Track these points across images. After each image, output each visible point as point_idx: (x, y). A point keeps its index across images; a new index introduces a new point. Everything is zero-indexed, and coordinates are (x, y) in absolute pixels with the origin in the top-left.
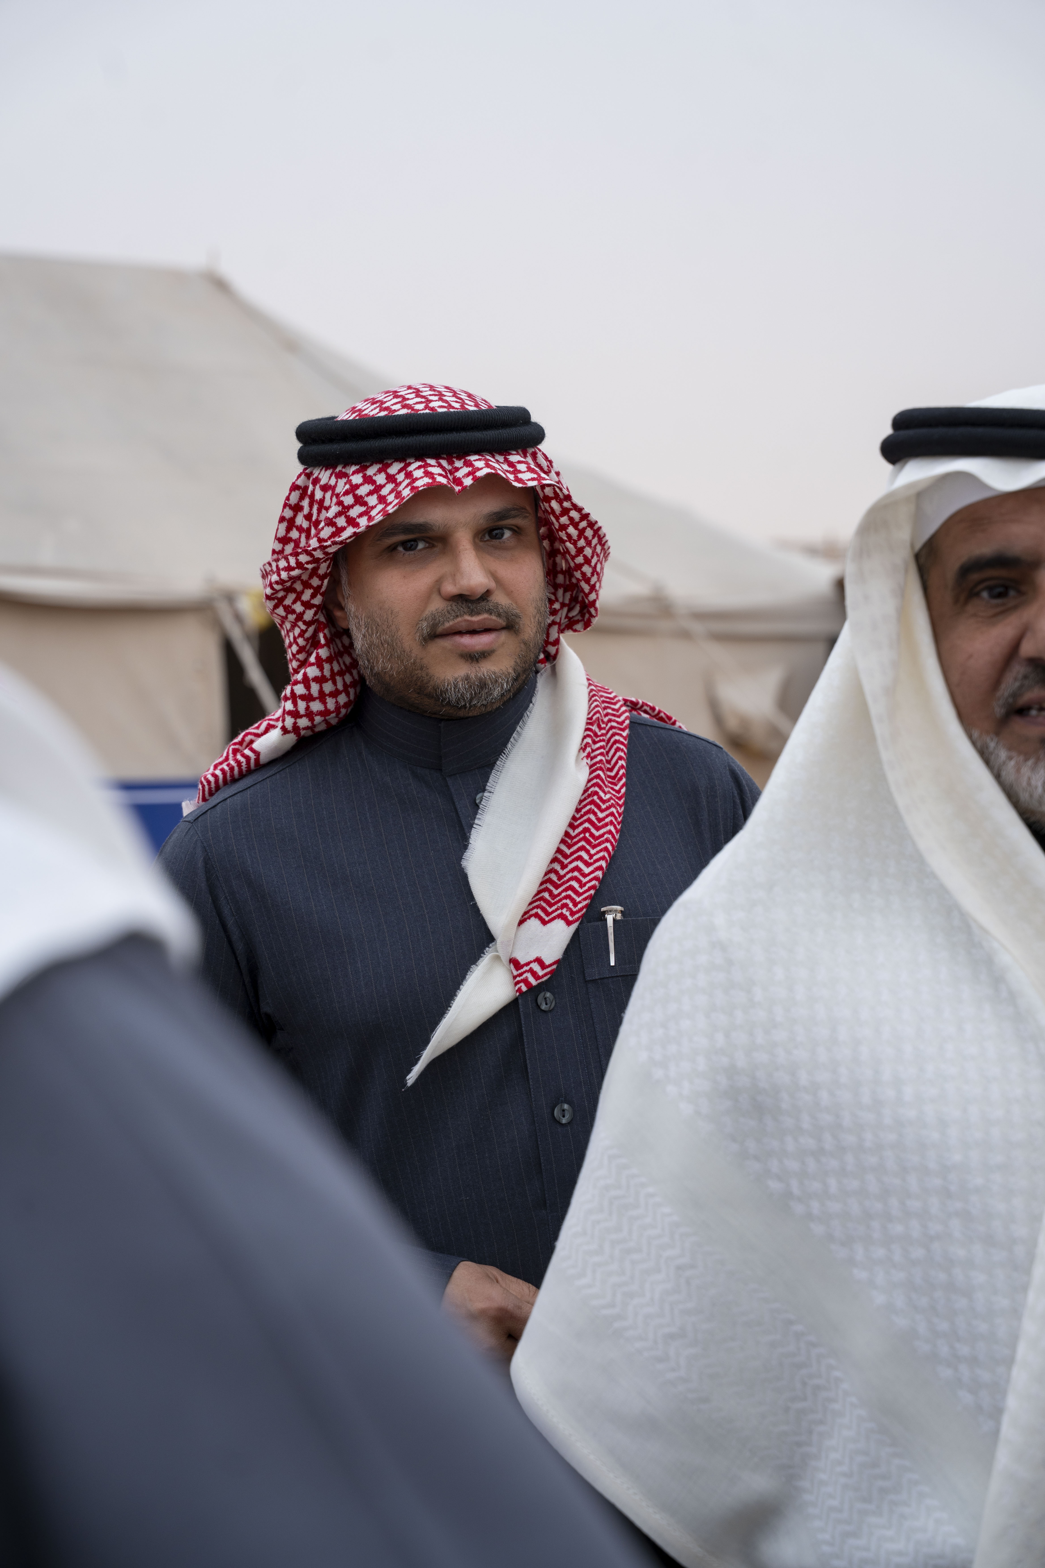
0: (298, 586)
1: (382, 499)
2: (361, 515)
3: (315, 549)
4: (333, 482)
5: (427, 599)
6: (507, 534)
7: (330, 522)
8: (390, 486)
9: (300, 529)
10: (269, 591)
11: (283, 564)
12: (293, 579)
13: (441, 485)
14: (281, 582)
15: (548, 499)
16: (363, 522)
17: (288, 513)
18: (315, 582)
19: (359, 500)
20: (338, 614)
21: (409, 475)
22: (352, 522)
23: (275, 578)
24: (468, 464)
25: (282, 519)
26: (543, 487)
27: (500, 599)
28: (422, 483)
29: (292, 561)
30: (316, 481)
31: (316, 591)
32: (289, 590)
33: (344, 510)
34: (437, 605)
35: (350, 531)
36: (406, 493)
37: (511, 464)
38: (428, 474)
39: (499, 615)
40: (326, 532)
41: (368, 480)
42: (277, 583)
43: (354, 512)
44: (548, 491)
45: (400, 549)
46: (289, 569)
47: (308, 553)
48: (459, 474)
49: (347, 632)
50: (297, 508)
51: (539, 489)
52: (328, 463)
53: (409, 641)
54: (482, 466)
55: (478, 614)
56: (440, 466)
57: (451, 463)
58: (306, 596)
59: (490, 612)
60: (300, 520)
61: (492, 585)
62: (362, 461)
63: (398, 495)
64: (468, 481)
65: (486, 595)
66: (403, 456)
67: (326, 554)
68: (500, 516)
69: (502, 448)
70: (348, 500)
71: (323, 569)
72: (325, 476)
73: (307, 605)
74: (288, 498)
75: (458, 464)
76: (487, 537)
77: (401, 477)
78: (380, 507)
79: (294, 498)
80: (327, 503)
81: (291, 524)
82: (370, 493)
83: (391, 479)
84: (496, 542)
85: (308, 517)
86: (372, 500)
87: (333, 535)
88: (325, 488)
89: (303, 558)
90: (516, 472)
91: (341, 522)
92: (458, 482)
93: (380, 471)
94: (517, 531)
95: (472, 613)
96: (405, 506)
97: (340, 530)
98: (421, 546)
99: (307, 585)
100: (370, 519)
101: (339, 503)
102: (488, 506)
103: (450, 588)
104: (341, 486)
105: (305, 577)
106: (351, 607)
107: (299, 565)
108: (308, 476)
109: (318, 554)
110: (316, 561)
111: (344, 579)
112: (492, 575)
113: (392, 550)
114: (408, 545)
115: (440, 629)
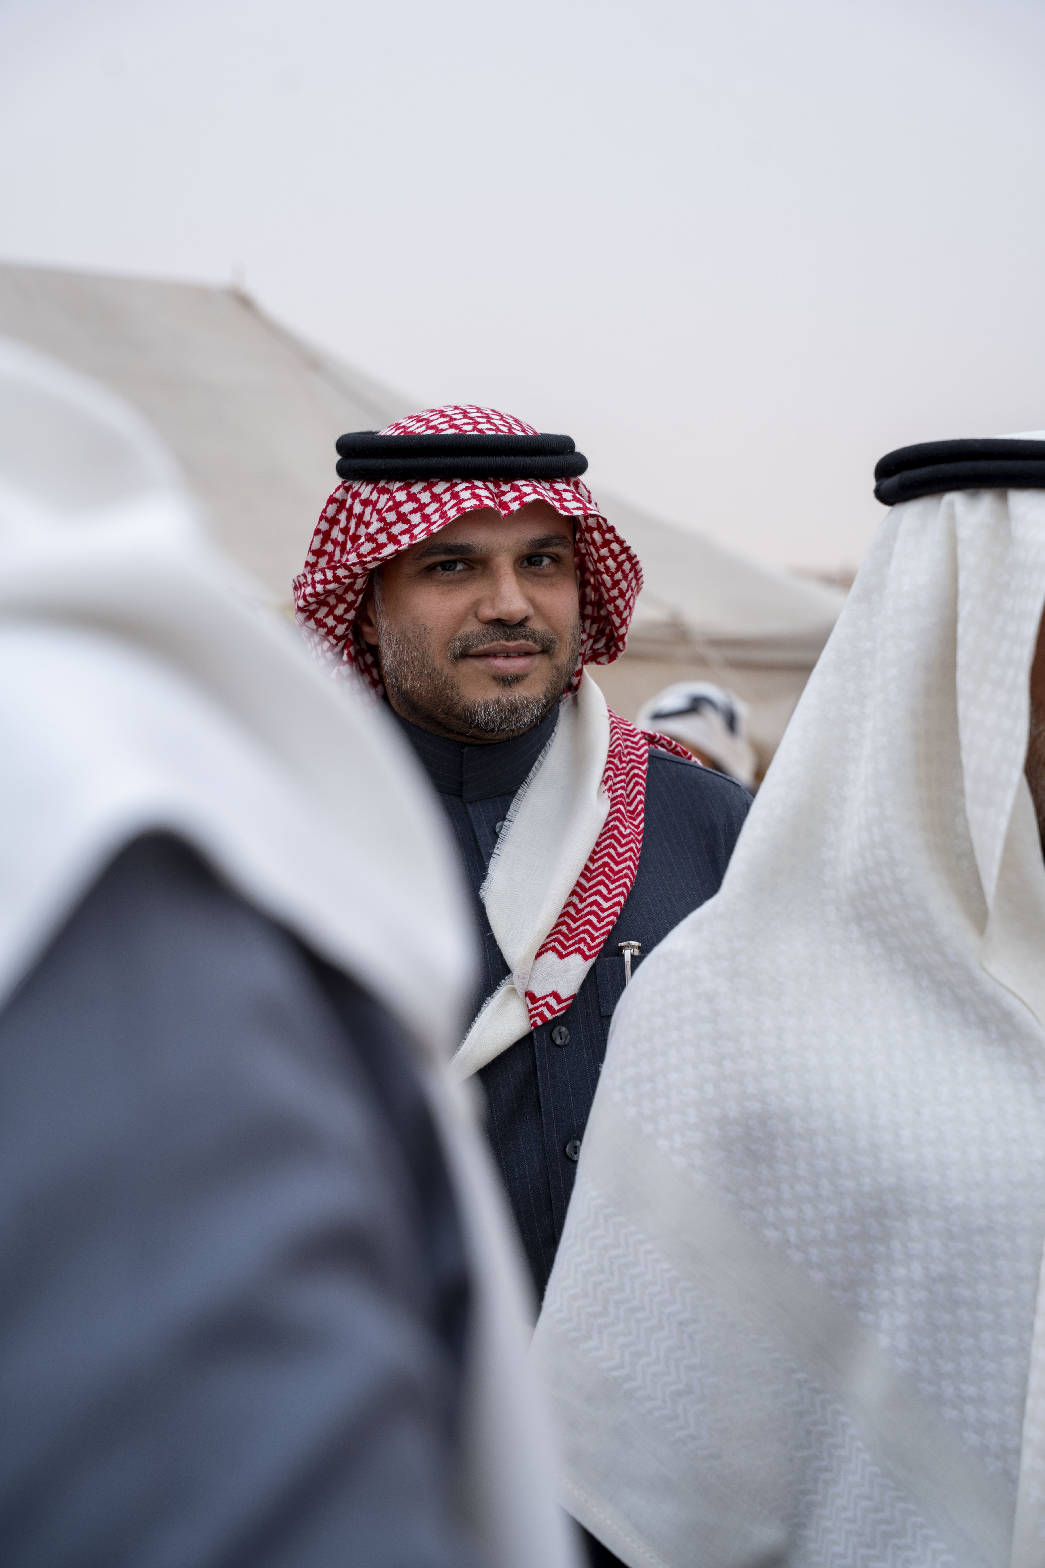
0: (332, 600)
1: (426, 518)
2: (403, 533)
3: (354, 564)
4: (374, 497)
5: (462, 620)
6: (546, 561)
7: (371, 538)
8: (434, 506)
9: (335, 543)
10: (301, 603)
11: (319, 576)
12: (327, 593)
13: (488, 508)
14: (316, 595)
15: (590, 530)
16: (405, 540)
17: (324, 526)
18: (350, 597)
19: (402, 518)
20: (367, 629)
21: (455, 496)
22: (393, 539)
23: (309, 590)
24: (515, 488)
25: (317, 532)
26: (586, 517)
27: (537, 625)
28: (469, 504)
29: (329, 575)
30: (356, 495)
31: (350, 606)
32: (321, 603)
33: (386, 527)
34: (472, 627)
35: (390, 549)
36: (452, 513)
37: (557, 492)
38: (475, 496)
39: (535, 640)
40: (367, 548)
41: (412, 498)
42: (311, 595)
43: (396, 530)
44: (591, 522)
45: (439, 568)
46: (325, 582)
47: (346, 567)
48: (506, 498)
49: (375, 650)
50: (333, 521)
51: (582, 520)
52: (371, 477)
53: (439, 657)
54: (530, 491)
55: (515, 639)
56: (487, 488)
57: (498, 486)
58: (339, 611)
59: (526, 637)
60: (336, 533)
61: (530, 611)
62: (407, 477)
63: (443, 515)
64: (515, 506)
65: (524, 621)
66: (450, 475)
67: (365, 569)
68: (543, 543)
69: (548, 475)
70: (391, 517)
71: (359, 584)
72: (366, 491)
73: (340, 620)
74: (324, 511)
75: (505, 488)
76: (526, 564)
77: (446, 497)
78: (424, 526)
79: (332, 510)
80: (366, 518)
81: (326, 537)
82: (414, 511)
83: (436, 498)
84: (534, 569)
85: (345, 531)
86: (416, 518)
87: (373, 551)
88: (365, 503)
89: (341, 572)
90: (561, 500)
91: (382, 538)
92: (505, 505)
93: (424, 489)
94: (556, 560)
95: (508, 639)
96: (450, 527)
97: (380, 547)
98: (460, 567)
99: (340, 599)
100: (412, 537)
101: (382, 519)
102: (533, 532)
103: (488, 612)
104: (383, 501)
105: (339, 592)
106: (383, 623)
107: (337, 579)
108: (347, 489)
109: (357, 569)
110: (354, 576)
111: (378, 594)
112: (531, 601)
113: (430, 569)
114: (447, 566)
115: (473, 651)
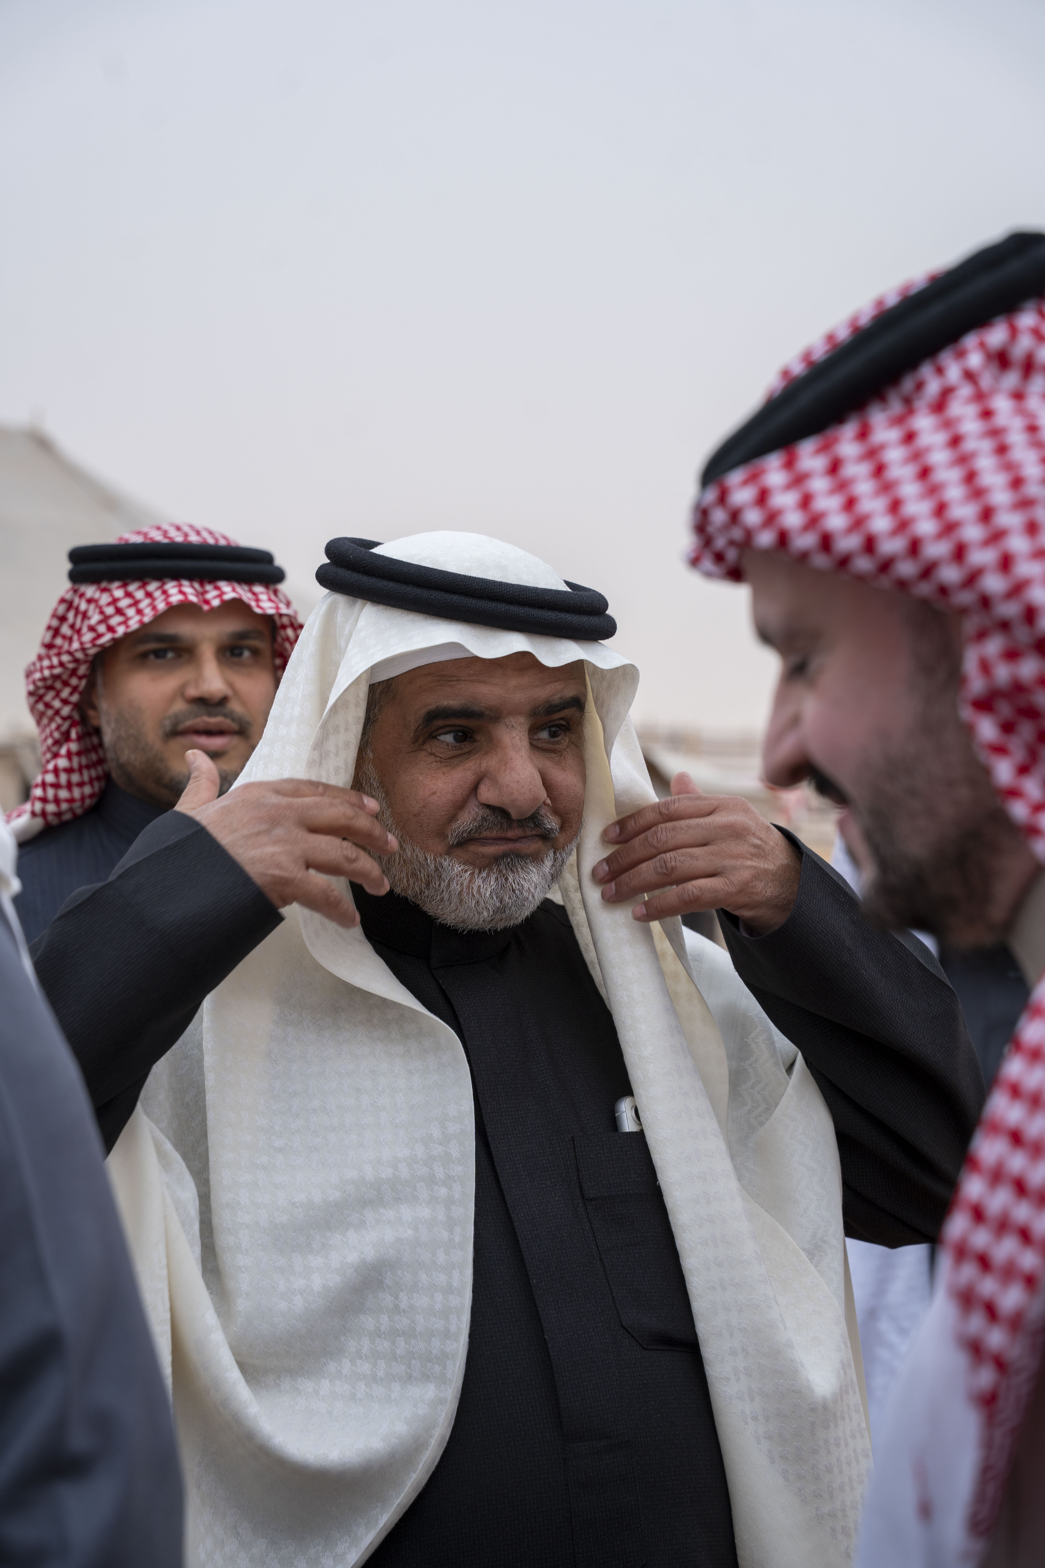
0: (58, 685)
1: (139, 612)
2: (120, 624)
3: (76, 650)
4: (97, 595)
5: (171, 700)
6: (246, 654)
7: (92, 629)
8: (147, 601)
9: (64, 637)
10: (31, 688)
11: (46, 663)
12: (56, 677)
13: (192, 604)
14: (44, 679)
15: (284, 627)
16: (121, 631)
17: (55, 623)
18: (74, 681)
19: (119, 611)
20: (91, 713)
21: (165, 592)
22: (111, 629)
23: (37, 675)
24: (217, 588)
25: (49, 628)
26: (281, 615)
27: (235, 706)
28: (176, 598)
29: (55, 661)
30: (82, 595)
31: (75, 689)
32: (49, 688)
33: (105, 619)
34: (180, 706)
35: (108, 637)
36: (161, 606)
37: (254, 594)
38: (181, 592)
39: (233, 720)
40: (88, 637)
41: (128, 595)
42: (40, 680)
43: (114, 621)
44: (285, 620)
45: (152, 657)
46: (51, 667)
47: (69, 653)
48: (209, 596)
49: (98, 731)
50: (63, 619)
51: (277, 618)
52: (94, 578)
53: (152, 735)
54: (229, 591)
55: (215, 715)
56: (192, 587)
57: (202, 585)
58: (65, 693)
59: (225, 716)
60: (65, 630)
61: (229, 692)
62: (125, 578)
63: (154, 608)
64: (216, 603)
65: (223, 701)
66: (161, 576)
67: (86, 655)
68: (241, 636)
69: (246, 579)
70: (110, 610)
71: (83, 670)
72: (90, 591)
73: (65, 702)
74: (56, 610)
75: (208, 587)
76: (228, 654)
77: (158, 594)
78: (137, 618)
79: (62, 609)
80: (90, 613)
81: (56, 632)
82: (130, 606)
83: (149, 595)
84: (236, 659)
85: (72, 626)
86: (131, 612)
87: (94, 639)
88: (90, 601)
89: (65, 658)
90: (257, 600)
91: (102, 629)
92: (207, 602)
93: (139, 588)
94: (255, 652)
95: (210, 715)
96: (159, 618)
97: (99, 636)
98: (170, 655)
99: (66, 684)
100: (128, 627)
101: (102, 612)
102: (231, 626)
103: (192, 692)
104: (105, 599)
105: (65, 677)
106: (104, 705)
107: (61, 664)
108: (75, 591)
109: (79, 655)
110: (76, 661)
111: (100, 681)
112: (231, 685)
113: (144, 656)
114: (159, 654)
115: (181, 727)
